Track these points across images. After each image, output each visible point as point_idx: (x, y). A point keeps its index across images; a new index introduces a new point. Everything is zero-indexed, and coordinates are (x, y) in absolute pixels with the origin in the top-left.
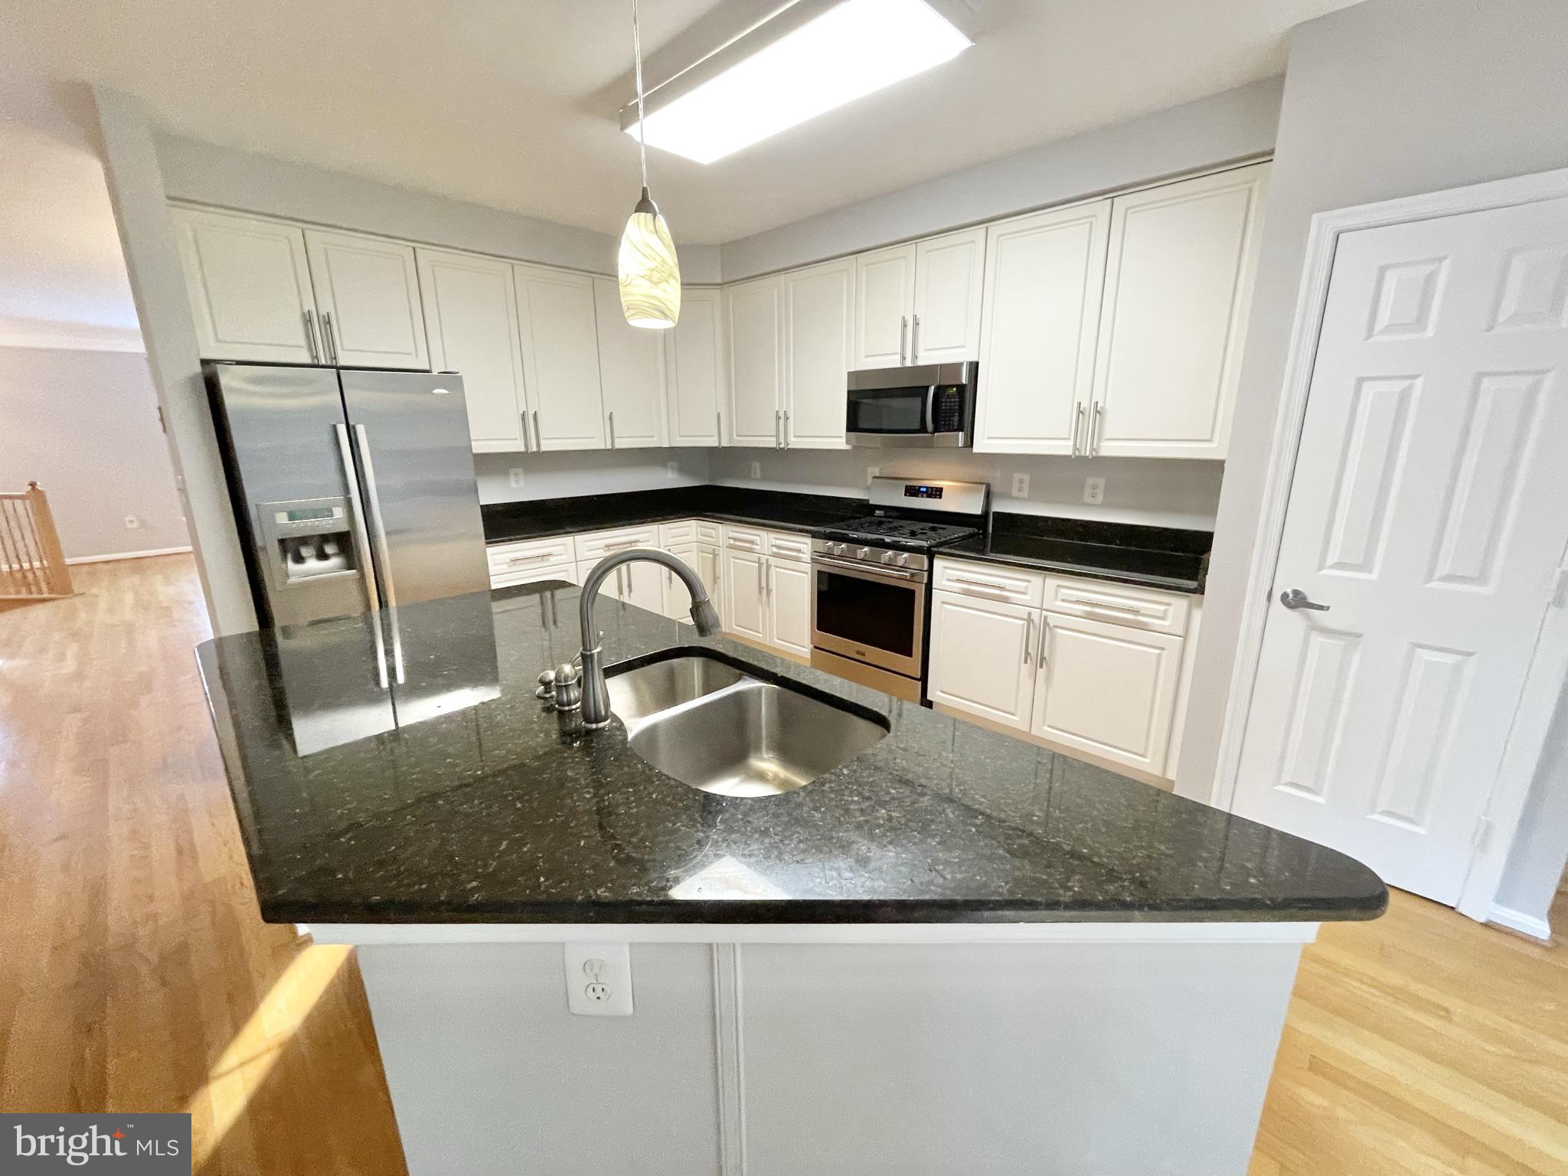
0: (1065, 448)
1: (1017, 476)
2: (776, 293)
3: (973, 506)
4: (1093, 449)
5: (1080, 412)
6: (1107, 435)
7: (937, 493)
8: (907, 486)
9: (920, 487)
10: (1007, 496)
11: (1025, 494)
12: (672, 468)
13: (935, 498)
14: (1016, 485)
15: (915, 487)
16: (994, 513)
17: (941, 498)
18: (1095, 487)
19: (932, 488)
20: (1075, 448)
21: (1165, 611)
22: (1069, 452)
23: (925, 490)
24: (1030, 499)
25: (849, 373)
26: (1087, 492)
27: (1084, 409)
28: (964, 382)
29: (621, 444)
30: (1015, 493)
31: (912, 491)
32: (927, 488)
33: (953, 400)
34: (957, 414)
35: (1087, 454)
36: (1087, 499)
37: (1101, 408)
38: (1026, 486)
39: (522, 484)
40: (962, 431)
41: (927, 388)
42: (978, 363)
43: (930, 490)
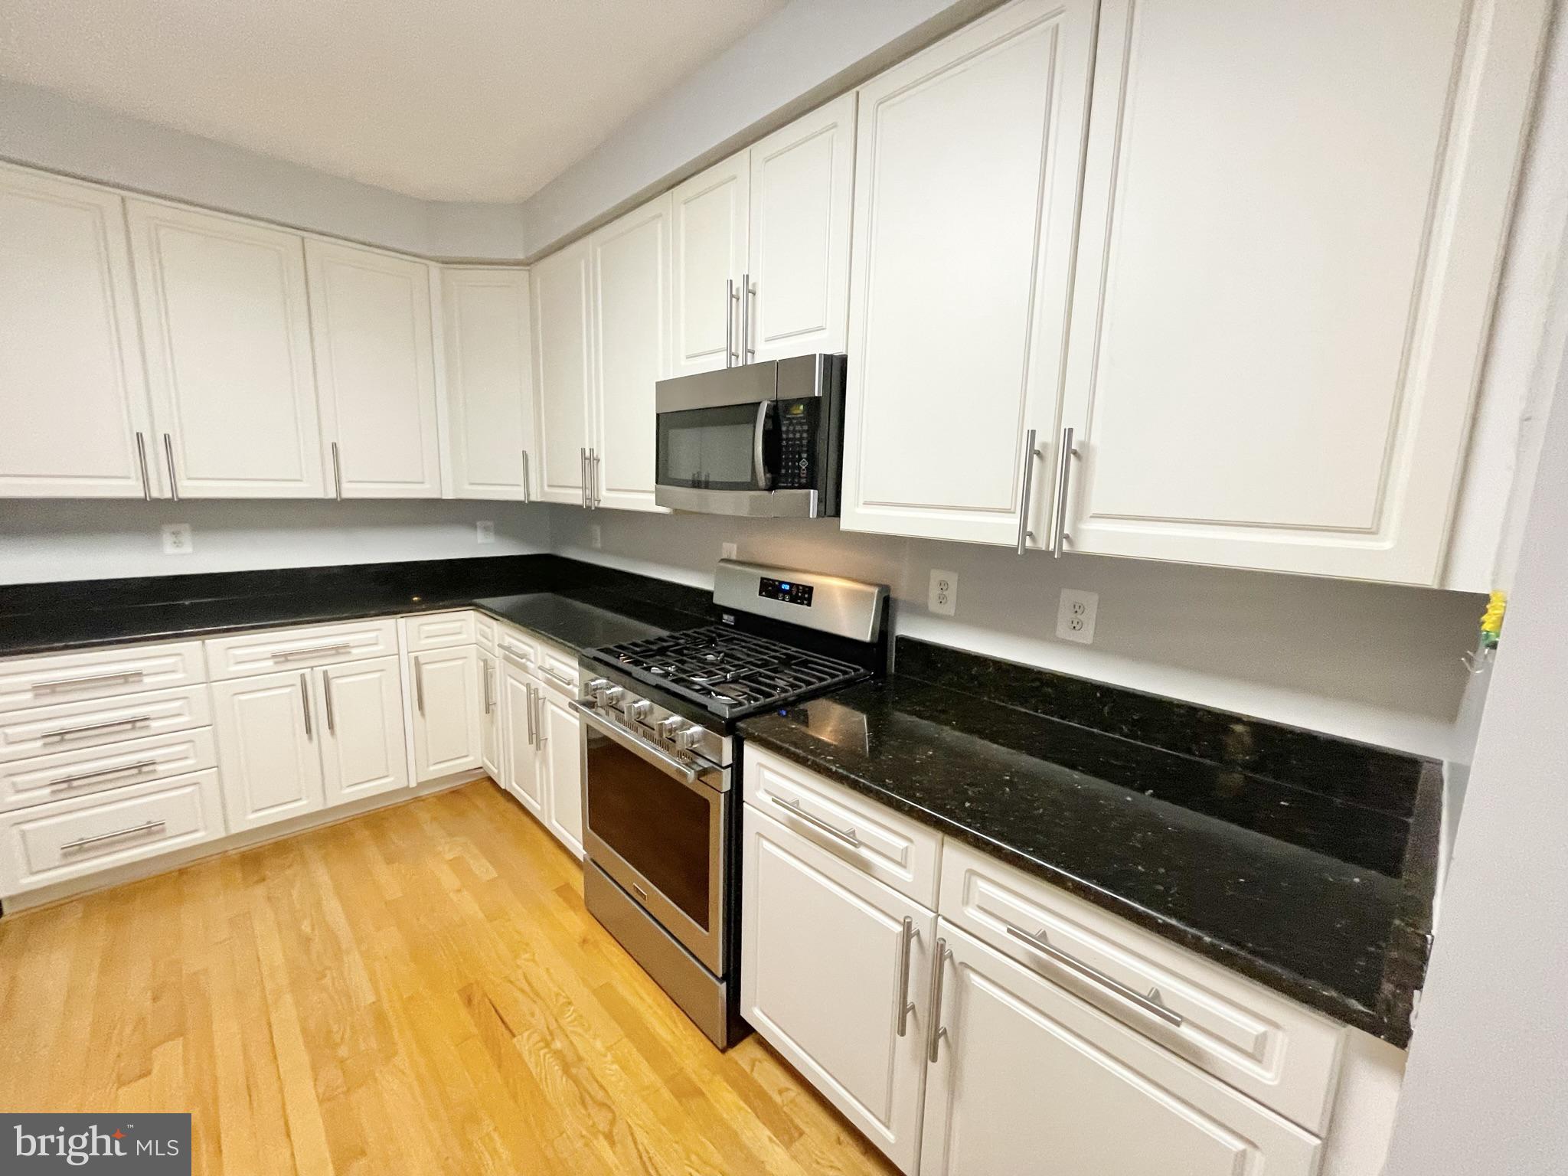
0: (1002, 531)
1: (936, 576)
2: (583, 265)
3: (859, 627)
4: (1062, 536)
5: (1033, 452)
6: (1095, 505)
7: (803, 595)
8: (762, 579)
9: (782, 583)
10: (920, 610)
11: (949, 609)
12: (486, 529)
13: (802, 603)
14: (934, 592)
15: (774, 581)
16: (897, 637)
17: (809, 604)
18: (1078, 609)
19: (798, 586)
20: (1024, 533)
21: (1261, 1040)
22: (1011, 539)
23: (787, 587)
24: (962, 619)
25: (657, 383)
26: (1064, 616)
27: (1045, 445)
28: (816, 395)
29: (350, 491)
30: (933, 606)
31: (770, 589)
32: (791, 585)
33: (798, 428)
34: (805, 455)
35: (1051, 547)
36: (1063, 630)
37: (1082, 444)
38: (952, 593)
39: (188, 549)
40: (814, 488)
41: (758, 404)
42: (844, 360)
43: (794, 590)
